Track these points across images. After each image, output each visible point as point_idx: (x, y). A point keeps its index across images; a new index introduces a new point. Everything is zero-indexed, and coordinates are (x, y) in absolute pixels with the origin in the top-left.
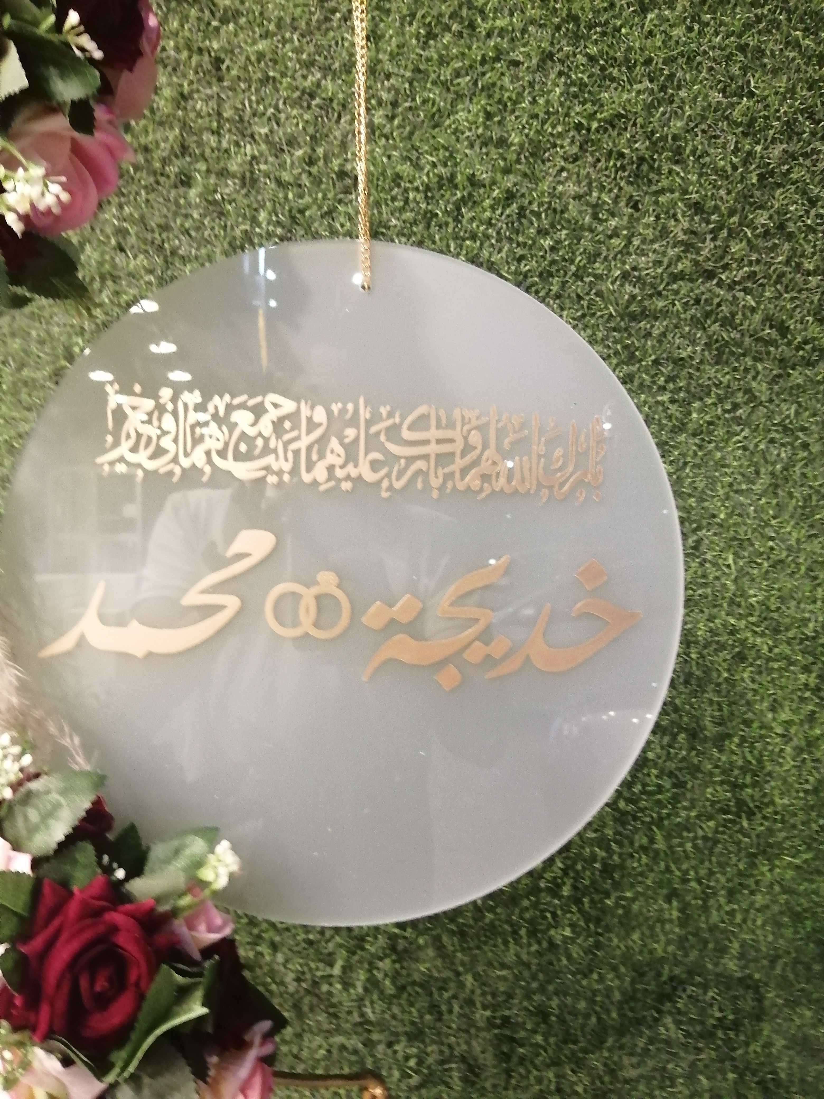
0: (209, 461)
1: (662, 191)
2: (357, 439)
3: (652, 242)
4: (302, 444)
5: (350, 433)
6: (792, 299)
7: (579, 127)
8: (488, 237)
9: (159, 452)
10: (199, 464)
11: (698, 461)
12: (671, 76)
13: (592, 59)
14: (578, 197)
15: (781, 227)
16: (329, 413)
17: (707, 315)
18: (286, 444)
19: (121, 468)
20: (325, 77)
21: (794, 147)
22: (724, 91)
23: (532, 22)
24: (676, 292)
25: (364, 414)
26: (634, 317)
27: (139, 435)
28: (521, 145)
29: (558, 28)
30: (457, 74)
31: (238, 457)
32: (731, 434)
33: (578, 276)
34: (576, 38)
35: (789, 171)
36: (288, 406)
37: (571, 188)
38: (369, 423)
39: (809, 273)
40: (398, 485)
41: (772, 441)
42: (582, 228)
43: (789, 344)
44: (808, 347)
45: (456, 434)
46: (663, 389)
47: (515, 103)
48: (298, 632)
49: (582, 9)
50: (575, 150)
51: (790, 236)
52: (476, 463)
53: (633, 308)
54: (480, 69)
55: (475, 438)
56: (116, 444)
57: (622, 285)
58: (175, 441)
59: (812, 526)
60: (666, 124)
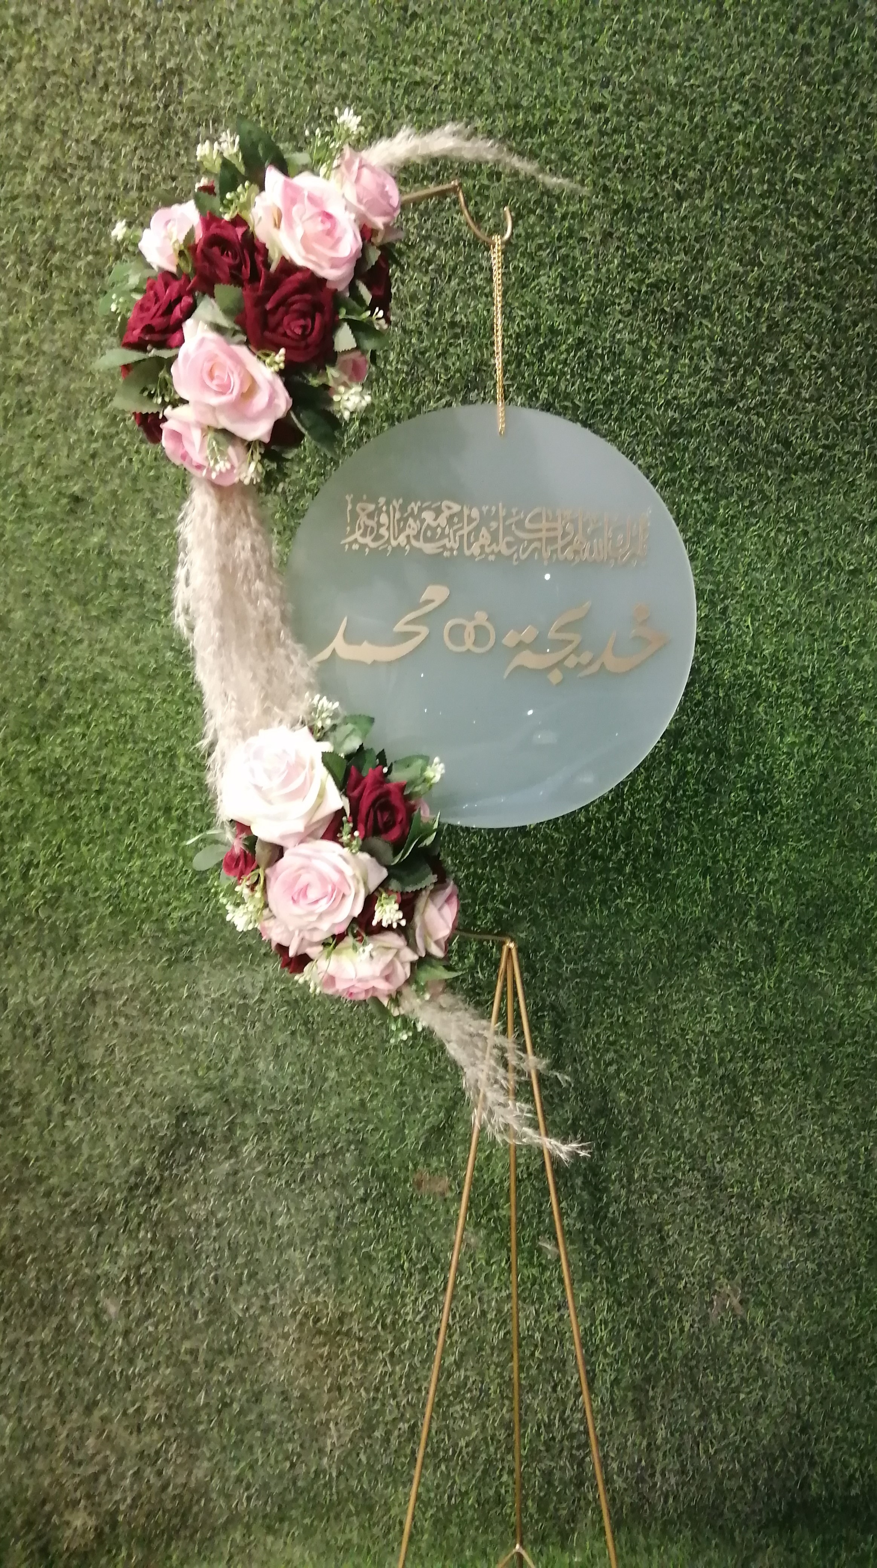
0: (409, 542)
1: (696, 338)
2: (498, 529)
3: (689, 376)
4: (465, 531)
5: (494, 525)
6: (794, 420)
7: (632, 290)
8: (564, 374)
9: (378, 537)
10: (403, 544)
11: (724, 546)
12: (701, 250)
13: (641, 237)
14: (632, 343)
15: (785, 365)
16: (481, 512)
17: (730, 433)
18: (455, 532)
19: (355, 547)
20: (438, 248)
21: (794, 304)
22: (740, 261)
23: (596, 207)
24: (707, 416)
25: (502, 513)
26: (676, 435)
27: (366, 527)
28: (589, 302)
29: (616, 212)
30: (540, 247)
31: (427, 540)
32: (748, 525)
33: (632, 404)
34: (630, 221)
35: (789, 324)
36: (456, 508)
37: (626, 336)
38: (505, 519)
39: (806, 401)
40: (523, 557)
41: (780, 530)
42: (636, 367)
43: (792, 455)
44: (806, 457)
45: (559, 525)
46: (697, 490)
47: (585, 270)
48: (463, 649)
49: (634, 198)
50: (628, 307)
51: (791, 373)
52: (570, 543)
53: (674, 428)
54: (557, 244)
55: (569, 528)
56: (353, 532)
57: (666, 411)
58: (388, 529)
59: (810, 596)
60: (697, 287)
